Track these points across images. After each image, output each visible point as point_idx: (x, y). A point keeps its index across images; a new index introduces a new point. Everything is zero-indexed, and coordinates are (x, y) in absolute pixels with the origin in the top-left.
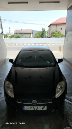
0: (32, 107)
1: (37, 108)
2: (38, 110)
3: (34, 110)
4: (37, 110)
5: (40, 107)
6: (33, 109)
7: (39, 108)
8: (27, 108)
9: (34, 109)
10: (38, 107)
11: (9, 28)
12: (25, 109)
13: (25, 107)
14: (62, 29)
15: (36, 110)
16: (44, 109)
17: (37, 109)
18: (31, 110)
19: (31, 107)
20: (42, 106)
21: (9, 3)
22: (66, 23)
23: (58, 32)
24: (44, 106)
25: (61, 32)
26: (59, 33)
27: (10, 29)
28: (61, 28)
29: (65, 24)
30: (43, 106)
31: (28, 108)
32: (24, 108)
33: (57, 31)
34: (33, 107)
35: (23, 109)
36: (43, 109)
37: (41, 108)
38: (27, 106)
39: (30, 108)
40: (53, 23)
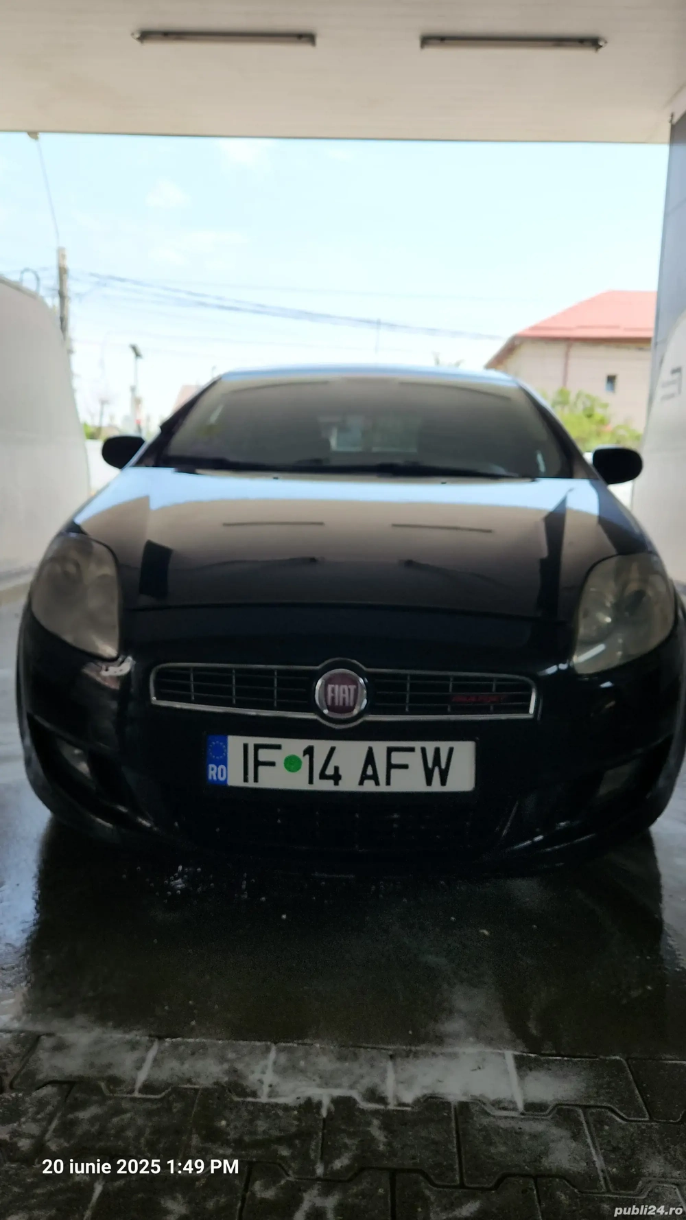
0: (309, 751)
1: (370, 759)
2: (383, 788)
3: (328, 786)
4: (369, 786)
5: (397, 758)
6: (323, 776)
7: (390, 766)
8: (257, 763)
9: (336, 777)
10: (380, 748)
11: (134, 348)
12: (233, 774)
13: (235, 744)
14: (619, 382)
15: (350, 783)
16: (443, 782)
17: (364, 777)
18: (297, 781)
19: (294, 746)
20: (417, 745)
21: (145, 35)
22: (650, 334)
23: (580, 406)
24: (444, 746)
25: (605, 406)
26: (590, 416)
27: (138, 355)
28: (611, 379)
29: (647, 341)
30: (430, 746)
31: (264, 755)
32: (224, 762)
33: (572, 398)
34: (321, 747)
35: (213, 772)
36: (436, 787)
37: (414, 760)
38: (252, 741)
39: (292, 764)
40: (534, 328)
